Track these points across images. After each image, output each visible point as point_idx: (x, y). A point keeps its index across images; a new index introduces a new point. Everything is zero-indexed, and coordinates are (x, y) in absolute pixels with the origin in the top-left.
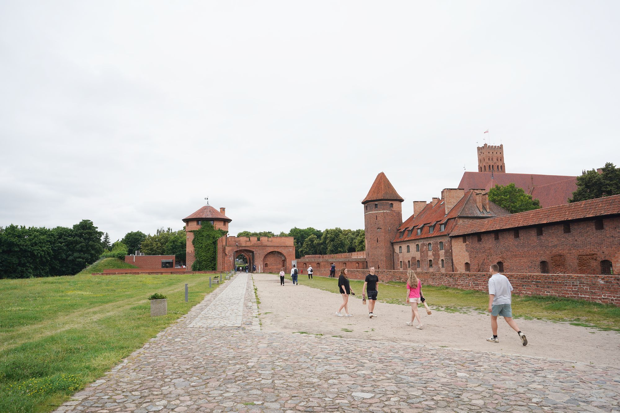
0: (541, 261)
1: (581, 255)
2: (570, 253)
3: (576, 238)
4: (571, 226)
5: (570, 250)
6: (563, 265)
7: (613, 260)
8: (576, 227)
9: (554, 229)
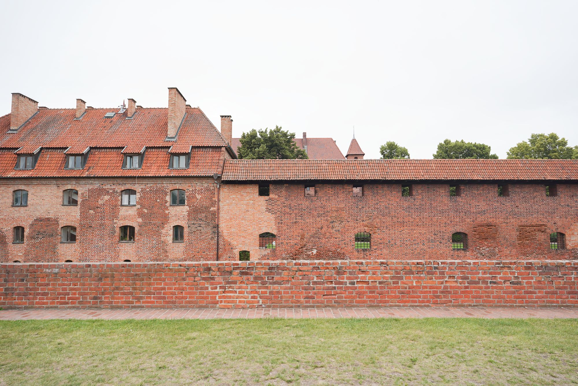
0: (455, 232)
1: (522, 226)
2: (507, 223)
3: (518, 204)
4: (509, 187)
5: (507, 219)
6: (494, 238)
7: (567, 233)
8: (517, 190)
9: (481, 189)
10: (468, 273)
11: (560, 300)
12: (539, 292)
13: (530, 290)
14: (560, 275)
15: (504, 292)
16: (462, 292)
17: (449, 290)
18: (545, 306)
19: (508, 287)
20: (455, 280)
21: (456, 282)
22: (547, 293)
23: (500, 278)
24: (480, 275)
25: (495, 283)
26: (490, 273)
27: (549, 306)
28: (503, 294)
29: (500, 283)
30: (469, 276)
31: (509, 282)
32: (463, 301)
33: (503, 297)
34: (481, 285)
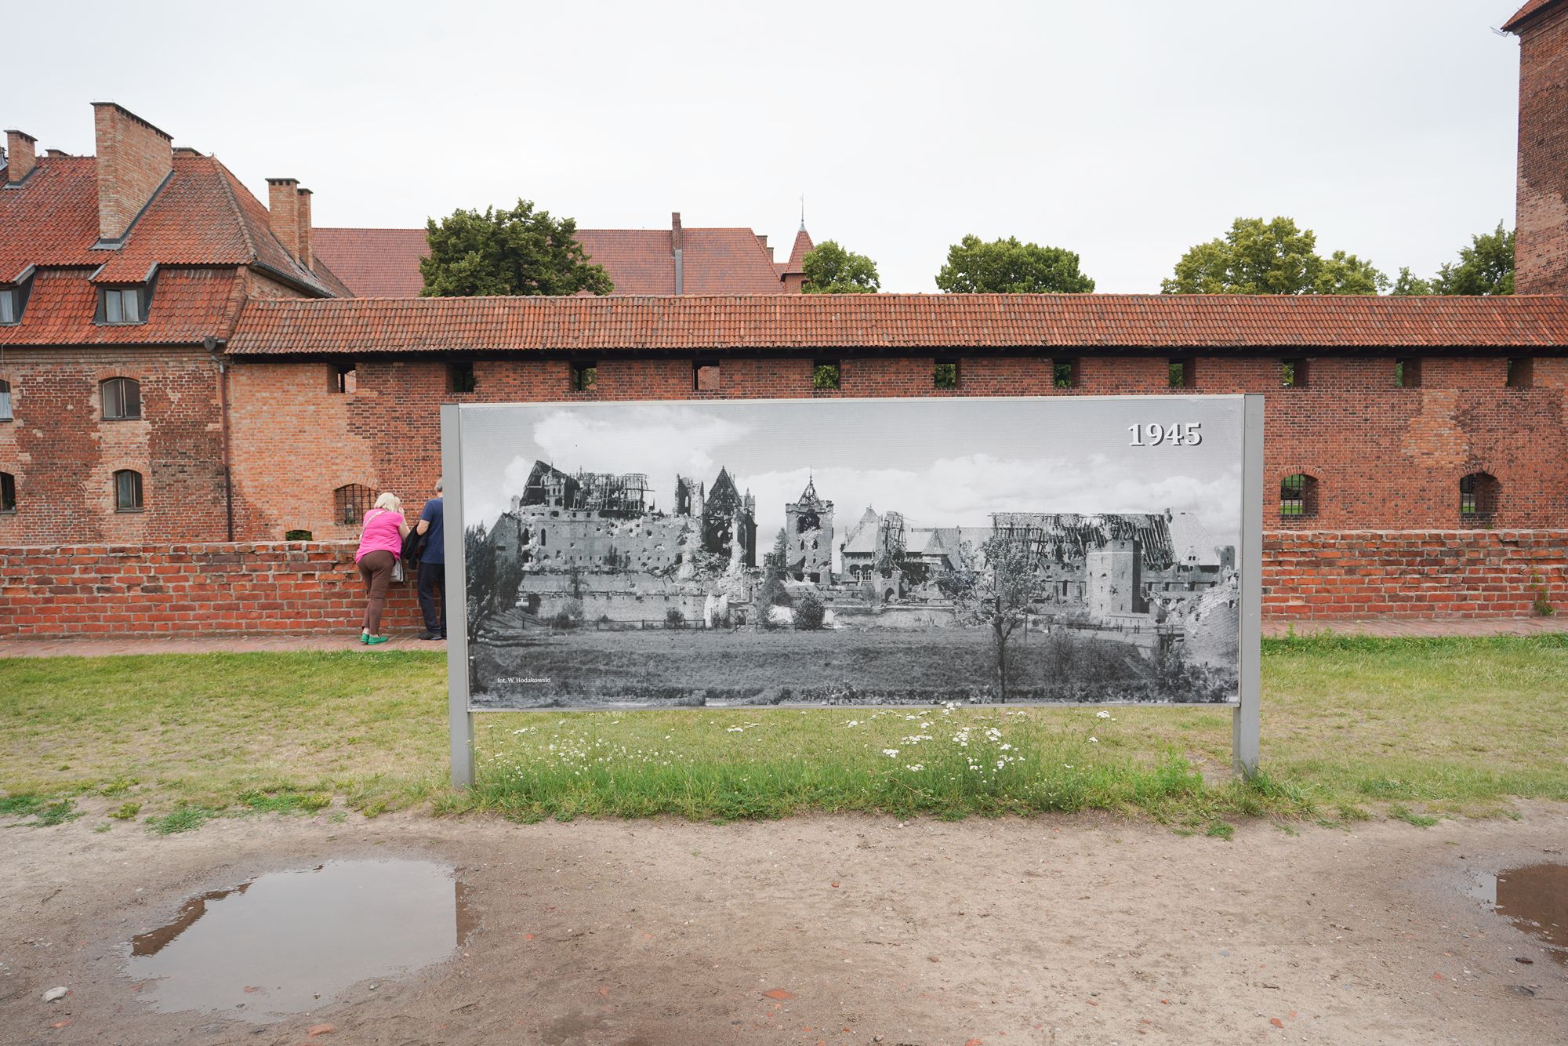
4: (964, 366)
9: (893, 369)
10: (52, 572)
11: (243, 621)
12: (201, 607)
13: (181, 603)
14: (244, 571)
15: (129, 609)
16: (40, 610)
17: (10, 606)
18: (213, 635)
19: (136, 599)
20: (24, 586)
21: (27, 589)
22: (217, 608)
23: (120, 580)
24: (77, 575)
25: (107, 590)
26: (98, 571)
27: (221, 634)
28: (126, 611)
29: (119, 590)
30: (53, 576)
31: (139, 588)
32: (41, 629)
33: (127, 619)
34: (79, 595)
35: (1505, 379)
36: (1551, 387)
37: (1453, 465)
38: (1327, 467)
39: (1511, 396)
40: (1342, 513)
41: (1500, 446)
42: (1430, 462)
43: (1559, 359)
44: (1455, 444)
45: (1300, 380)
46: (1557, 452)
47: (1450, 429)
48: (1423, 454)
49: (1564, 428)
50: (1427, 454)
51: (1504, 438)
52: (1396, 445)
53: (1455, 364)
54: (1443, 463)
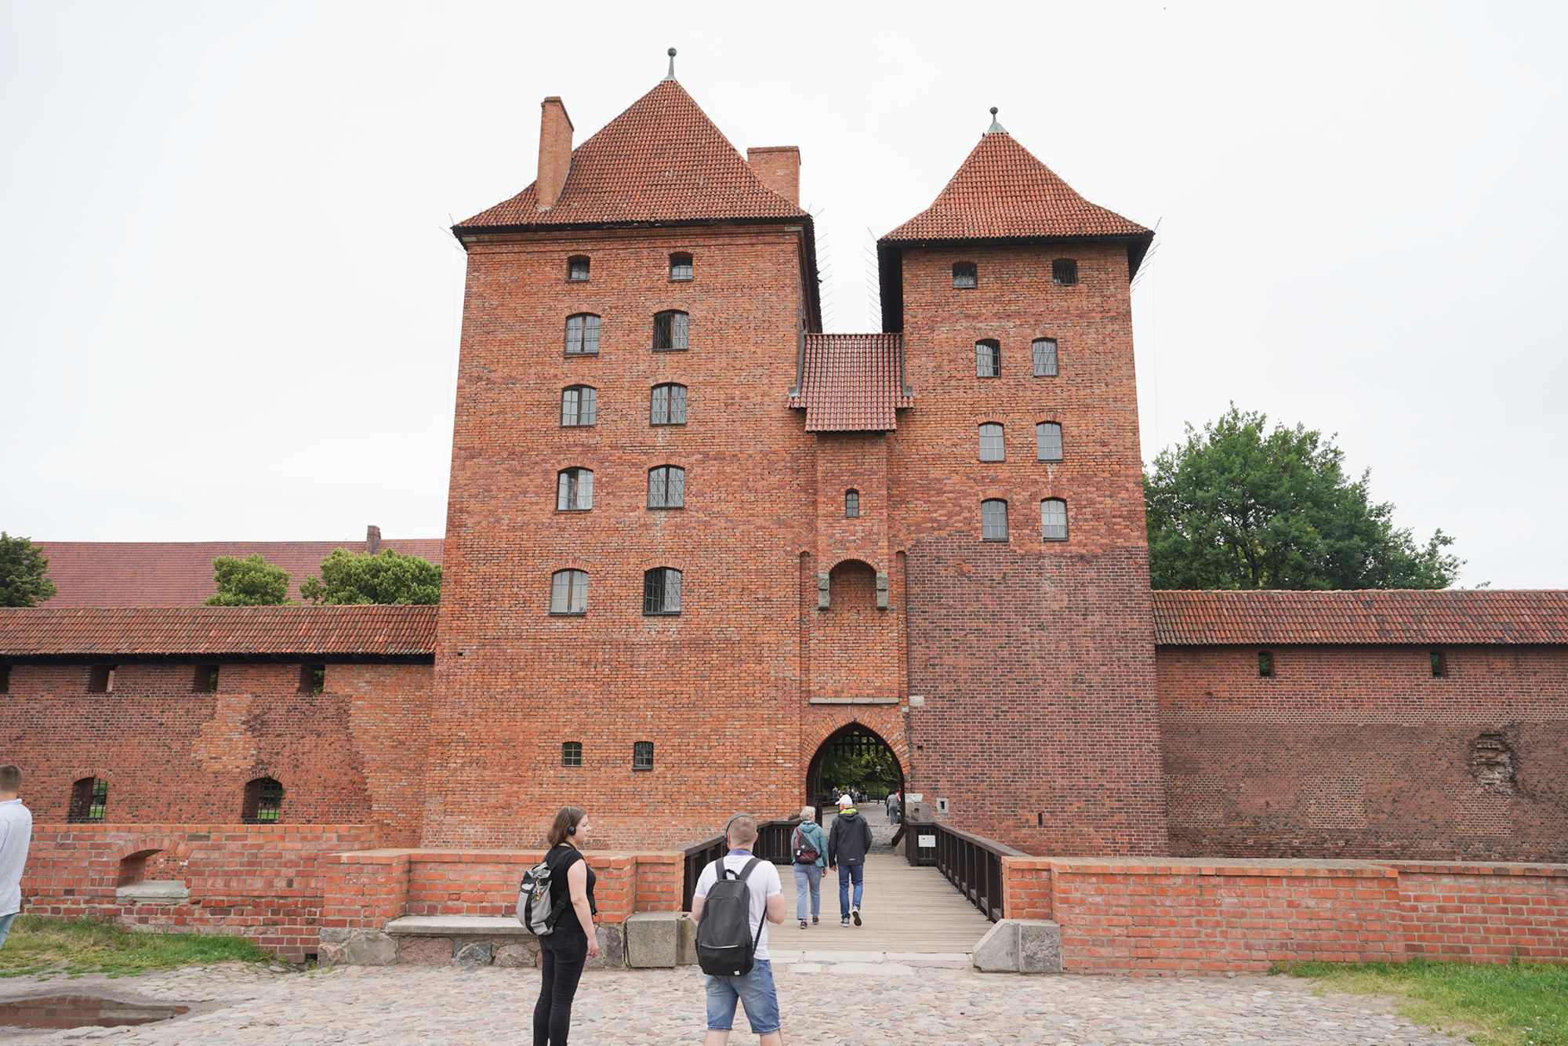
35: (297, 685)
36: (340, 694)
37: (239, 770)
38: (117, 770)
39: (302, 702)
40: (128, 816)
41: (287, 751)
42: (217, 766)
43: (349, 666)
44: (244, 749)
45: (98, 685)
46: (342, 758)
47: (241, 733)
48: (211, 758)
49: (351, 733)
50: (215, 758)
51: (291, 743)
52: (186, 749)
53: (251, 671)
54: (230, 767)
